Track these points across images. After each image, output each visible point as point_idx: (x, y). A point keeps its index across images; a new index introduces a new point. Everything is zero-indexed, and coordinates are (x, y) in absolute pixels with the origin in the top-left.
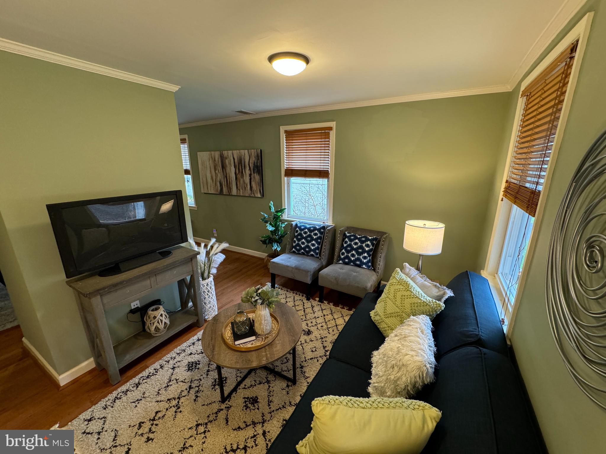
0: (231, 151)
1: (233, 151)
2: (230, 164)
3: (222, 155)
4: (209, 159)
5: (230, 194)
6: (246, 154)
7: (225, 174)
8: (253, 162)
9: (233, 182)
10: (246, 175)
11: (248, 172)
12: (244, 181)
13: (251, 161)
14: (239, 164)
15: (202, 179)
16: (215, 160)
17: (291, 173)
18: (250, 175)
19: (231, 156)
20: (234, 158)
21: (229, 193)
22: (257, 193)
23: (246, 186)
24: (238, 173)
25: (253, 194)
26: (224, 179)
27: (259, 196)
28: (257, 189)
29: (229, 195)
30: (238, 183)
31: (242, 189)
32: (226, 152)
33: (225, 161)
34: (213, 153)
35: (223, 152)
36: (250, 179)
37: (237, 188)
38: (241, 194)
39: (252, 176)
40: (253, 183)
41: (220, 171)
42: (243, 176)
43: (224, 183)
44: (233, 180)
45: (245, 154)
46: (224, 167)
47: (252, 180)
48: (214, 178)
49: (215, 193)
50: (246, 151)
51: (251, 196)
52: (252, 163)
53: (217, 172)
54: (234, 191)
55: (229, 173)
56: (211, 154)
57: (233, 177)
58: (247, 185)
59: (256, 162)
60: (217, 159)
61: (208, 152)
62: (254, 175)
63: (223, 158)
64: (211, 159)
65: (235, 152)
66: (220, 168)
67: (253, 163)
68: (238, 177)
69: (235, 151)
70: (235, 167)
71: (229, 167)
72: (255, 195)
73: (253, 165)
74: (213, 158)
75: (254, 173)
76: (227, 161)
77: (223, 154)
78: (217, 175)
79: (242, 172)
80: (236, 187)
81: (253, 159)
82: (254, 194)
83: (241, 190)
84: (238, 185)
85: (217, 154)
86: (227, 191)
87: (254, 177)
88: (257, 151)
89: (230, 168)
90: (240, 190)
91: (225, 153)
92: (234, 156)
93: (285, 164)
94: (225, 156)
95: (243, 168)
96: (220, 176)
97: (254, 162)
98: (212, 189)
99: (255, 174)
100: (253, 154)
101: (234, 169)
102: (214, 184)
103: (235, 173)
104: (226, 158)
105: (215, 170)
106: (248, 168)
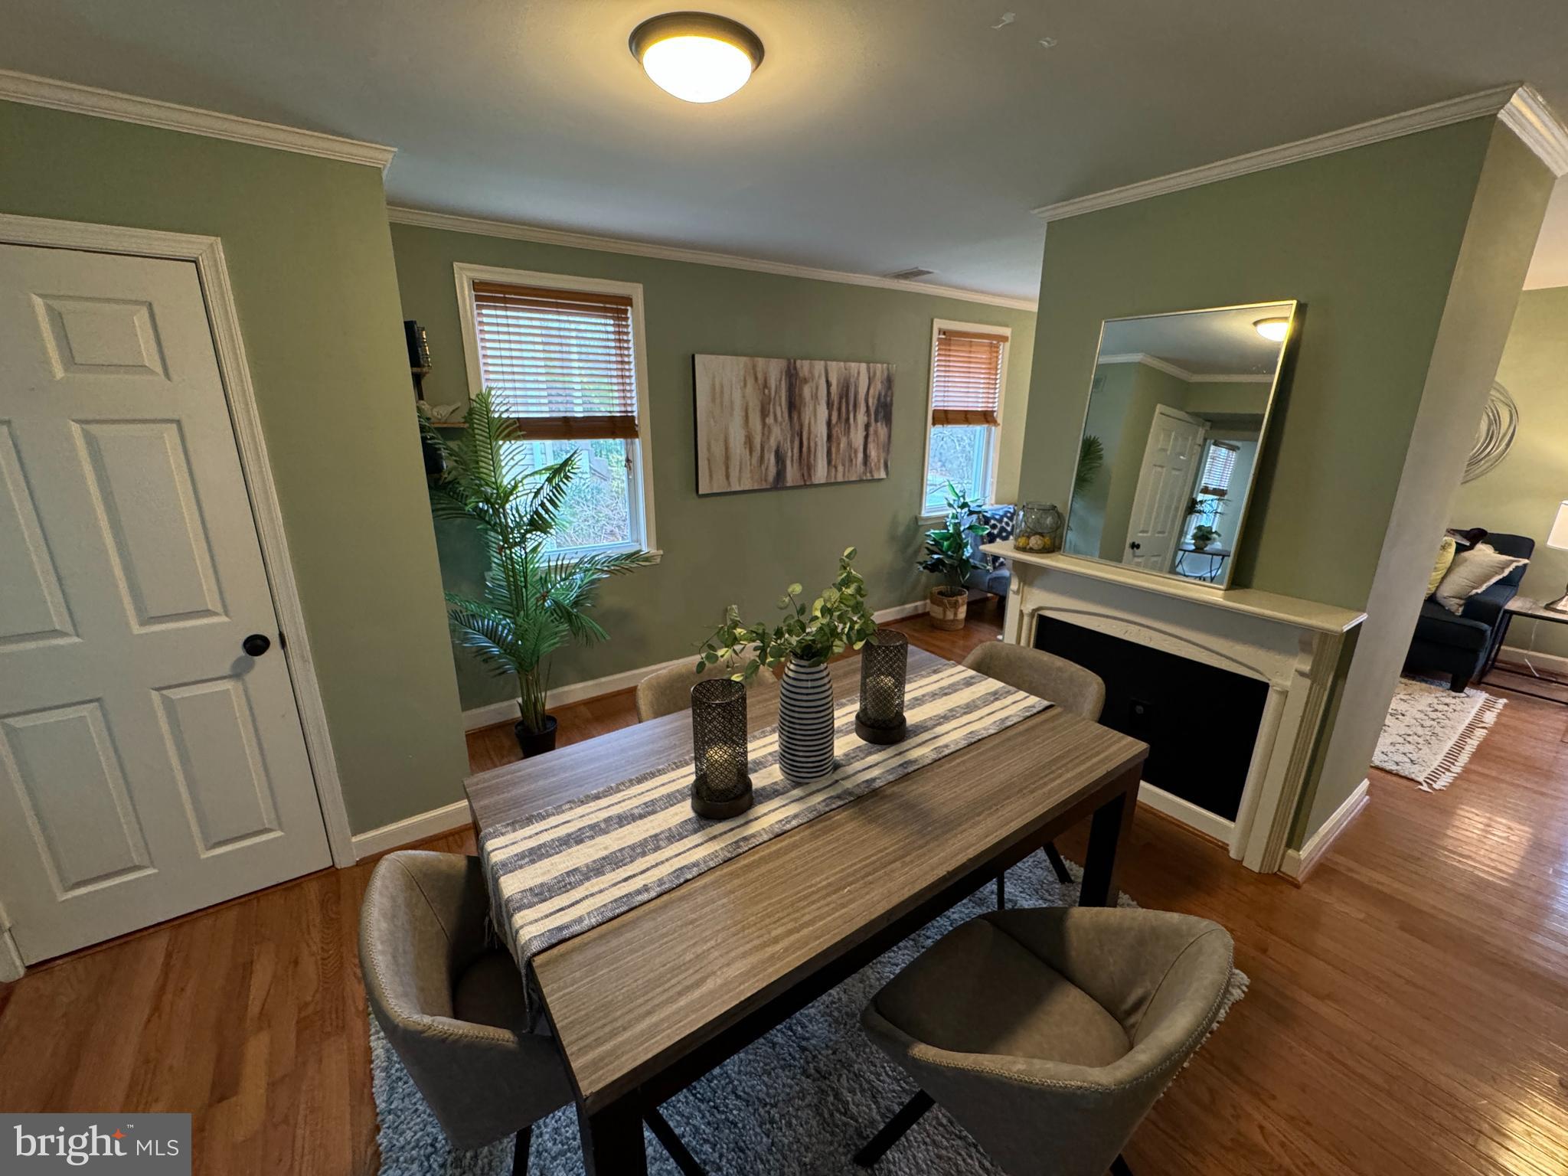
0: (822, 362)
1: (829, 363)
2: (815, 397)
3: (793, 371)
4: (745, 381)
5: (806, 484)
6: (861, 374)
7: (797, 428)
8: (877, 393)
9: (819, 448)
10: (856, 426)
11: (862, 418)
12: (850, 444)
13: (871, 391)
14: (841, 398)
15: (709, 449)
16: (766, 385)
17: (944, 417)
18: (867, 426)
19: (819, 377)
20: (828, 382)
21: (805, 481)
22: (879, 469)
23: (853, 455)
24: (837, 423)
25: (868, 474)
26: (792, 442)
27: (883, 475)
28: (879, 461)
29: (806, 486)
30: (834, 450)
31: (844, 465)
32: (806, 363)
33: (801, 389)
34: (761, 362)
35: (798, 363)
36: (866, 437)
37: (829, 462)
38: (840, 479)
39: (872, 429)
40: (872, 447)
41: (779, 419)
42: (849, 428)
43: (790, 454)
44: (819, 443)
45: (859, 373)
46: (794, 405)
47: (871, 439)
48: (757, 440)
49: (756, 488)
50: (864, 366)
51: (864, 478)
52: (874, 398)
53: (770, 420)
54: (821, 473)
55: (809, 424)
56: (754, 367)
57: (822, 436)
58: (856, 452)
59: (883, 394)
60: (773, 384)
61: (743, 359)
62: (877, 428)
63: (793, 379)
64: (750, 382)
65: (833, 365)
66: (781, 409)
67: (877, 396)
68: (834, 432)
69: (834, 363)
70: (829, 405)
71: (811, 408)
72: (872, 476)
73: (876, 402)
74: (760, 376)
75: (876, 421)
76: (807, 391)
77: (795, 368)
78: (770, 431)
79: (848, 419)
80: (825, 459)
81: (878, 386)
82: (871, 472)
83: (840, 468)
84: (834, 456)
85: (774, 369)
86: (798, 475)
87: (876, 432)
88: (888, 369)
89: (815, 406)
90: (836, 468)
91: (804, 367)
92: (830, 375)
93: (937, 402)
94: (801, 375)
95: (851, 408)
96: (778, 434)
97: (880, 395)
98: (747, 474)
99: (879, 424)
100: (878, 374)
101: (826, 412)
102: (755, 460)
103: (829, 423)
104: (805, 381)
105: (764, 414)
106: (862, 409)
